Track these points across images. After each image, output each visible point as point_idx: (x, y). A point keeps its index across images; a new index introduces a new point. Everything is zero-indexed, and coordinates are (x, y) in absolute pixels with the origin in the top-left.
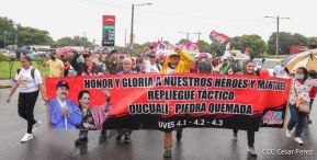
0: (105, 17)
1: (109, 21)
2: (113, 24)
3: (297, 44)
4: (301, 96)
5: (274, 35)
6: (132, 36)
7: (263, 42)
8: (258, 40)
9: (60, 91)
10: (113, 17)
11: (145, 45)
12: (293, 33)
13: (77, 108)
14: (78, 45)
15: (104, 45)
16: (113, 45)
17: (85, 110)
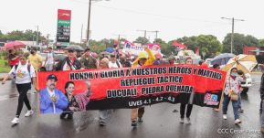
0: (60, 11)
1: (64, 15)
2: (68, 18)
3: (249, 46)
4: (233, 89)
5: (229, 36)
6: (88, 32)
7: (218, 42)
8: (213, 41)
9: (49, 82)
10: (69, 12)
11: (102, 42)
12: (246, 35)
13: (63, 95)
14: (31, 40)
15: (58, 40)
16: (68, 41)
17: (70, 97)
